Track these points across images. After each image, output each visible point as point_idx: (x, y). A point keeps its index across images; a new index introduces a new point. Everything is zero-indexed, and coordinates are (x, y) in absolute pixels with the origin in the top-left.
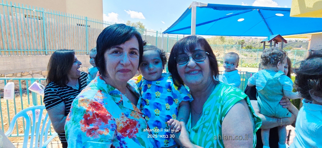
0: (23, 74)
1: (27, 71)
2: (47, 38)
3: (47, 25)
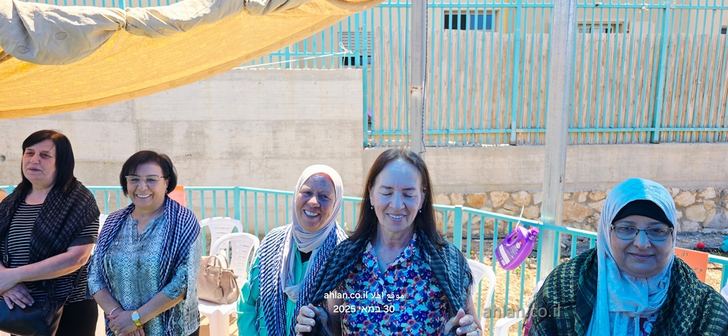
0: (591, 196)
1: (602, 187)
2: (664, 89)
3: (672, 48)
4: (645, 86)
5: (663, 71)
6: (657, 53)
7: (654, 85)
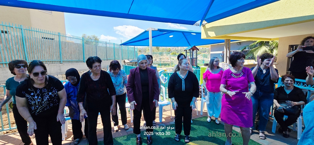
2: (27, 51)
3: (26, 40)
4: (20, 50)
5: (25, 46)
6: (22, 41)
7: (23, 50)
